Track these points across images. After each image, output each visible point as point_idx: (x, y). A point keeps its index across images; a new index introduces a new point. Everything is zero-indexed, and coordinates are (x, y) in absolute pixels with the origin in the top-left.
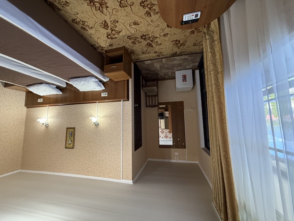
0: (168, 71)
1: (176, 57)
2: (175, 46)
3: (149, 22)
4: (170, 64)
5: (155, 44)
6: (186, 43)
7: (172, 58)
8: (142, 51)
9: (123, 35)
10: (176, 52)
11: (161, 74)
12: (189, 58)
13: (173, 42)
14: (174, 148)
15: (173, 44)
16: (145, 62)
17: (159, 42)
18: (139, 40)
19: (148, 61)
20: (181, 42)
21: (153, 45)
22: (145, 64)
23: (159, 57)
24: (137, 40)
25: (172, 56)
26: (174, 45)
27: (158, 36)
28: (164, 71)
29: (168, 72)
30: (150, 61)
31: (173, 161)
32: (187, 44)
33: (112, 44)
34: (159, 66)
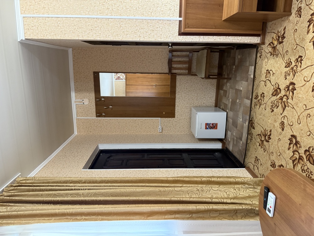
0: (231, 100)
1: (247, 124)
2: (263, 131)
3: (309, 110)
4: (240, 108)
5: (276, 102)
6: (262, 149)
7: (248, 118)
8: (271, 72)
9: (307, 49)
10: (254, 128)
11: (228, 87)
12: (241, 143)
13: (269, 131)
14: (96, 98)
15: (267, 129)
16: (253, 67)
17: (275, 110)
18: (290, 76)
19: (253, 74)
20: (265, 143)
21: (275, 98)
22: (249, 66)
23: (254, 97)
24: (291, 73)
25: (251, 119)
26: (265, 130)
27: (285, 113)
28: (231, 94)
29: (229, 100)
30: (252, 77)
31: (73, 94)
32: (260, 150)
33: (300, 17)
34: (241, 89)
